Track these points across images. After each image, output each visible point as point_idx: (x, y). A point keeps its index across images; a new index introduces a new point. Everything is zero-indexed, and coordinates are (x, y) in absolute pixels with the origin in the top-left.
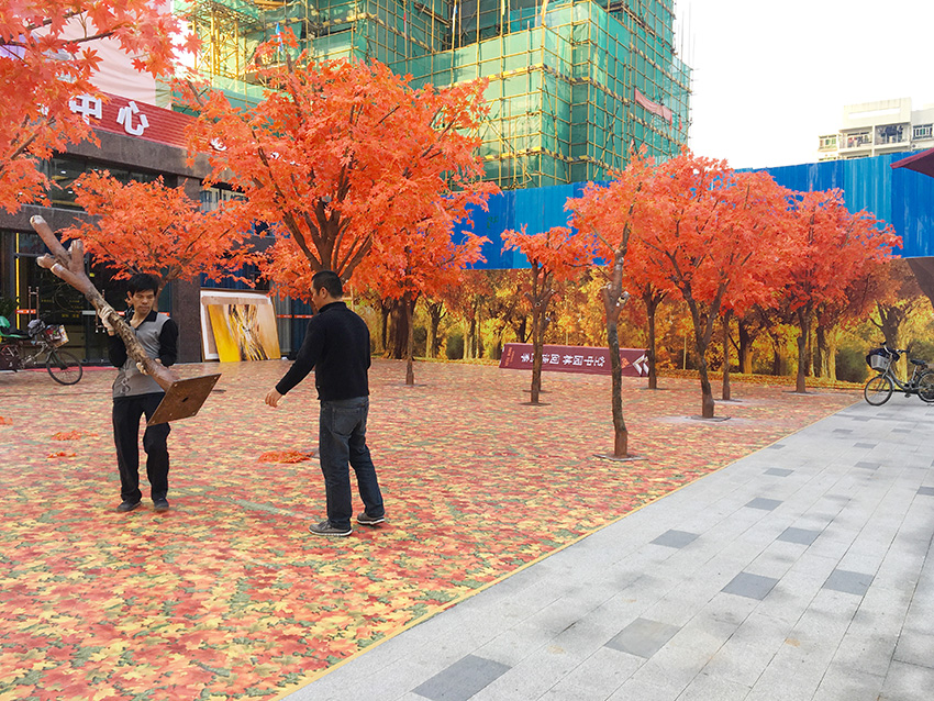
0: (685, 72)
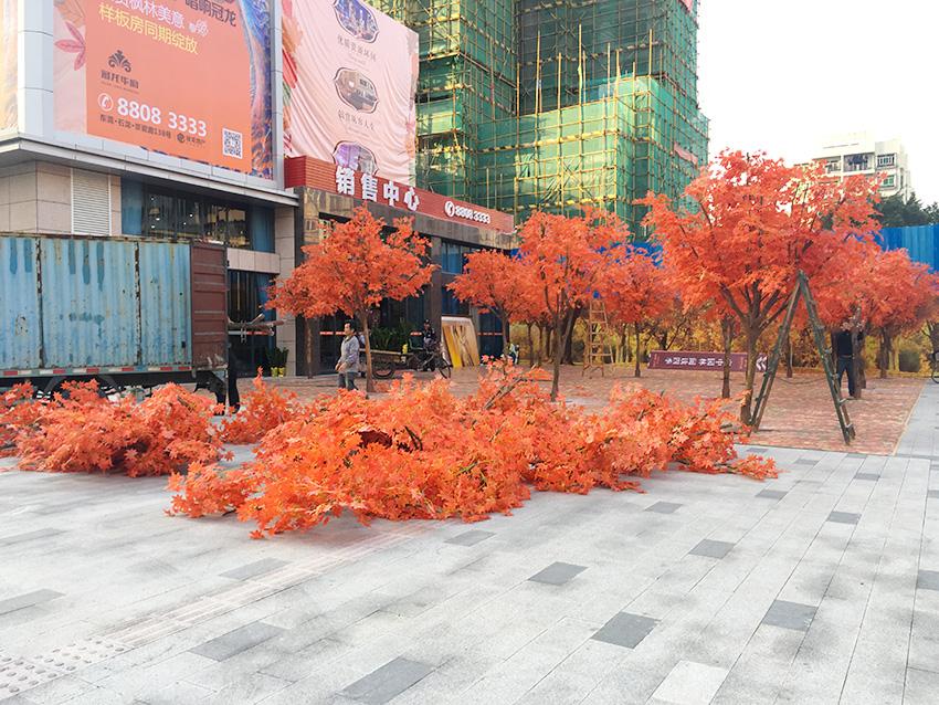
0: (705, 122)
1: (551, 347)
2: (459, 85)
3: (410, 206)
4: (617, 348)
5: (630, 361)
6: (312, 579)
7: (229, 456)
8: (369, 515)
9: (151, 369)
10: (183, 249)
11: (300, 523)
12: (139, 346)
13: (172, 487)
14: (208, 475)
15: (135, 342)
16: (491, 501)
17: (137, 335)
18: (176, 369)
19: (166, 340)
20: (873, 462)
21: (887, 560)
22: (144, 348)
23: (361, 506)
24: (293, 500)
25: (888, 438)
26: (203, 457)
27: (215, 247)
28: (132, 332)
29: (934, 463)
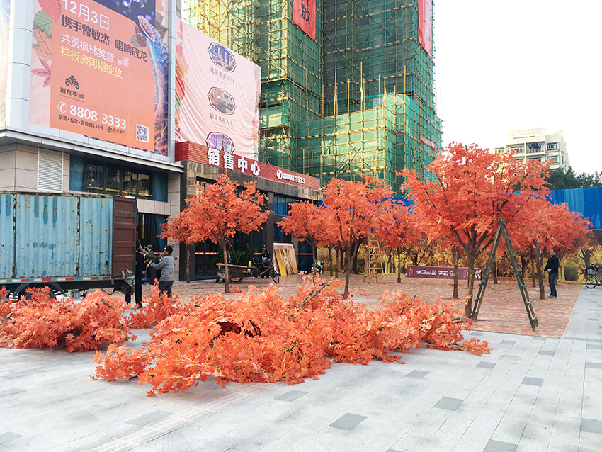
0: (439, 122)
1: (344, 263)
2: (286, 98)
3: (254, 173)
4: (386, 263)
5: (394, 272)
6: (187, 425)
7: (134, 338)
8: (225, 380)
9: (85, 279)
10: (109, 202)
11: (180, 385)
12: (78, 264)
13: (96, 360)
14: (120, 353)
15: (75, 261)
16: (305, 370)
17: (77, 256)
18: (101, 278)
19: (96, 260)
20: (550, 342)
21: (561, 412)
22: (80, 265)
23: (220, 375)
24: (175, 370)
25: (558, 327)
26: (117, 339)
27: (129, 200)
28: (74, 254)
29: (589, 343)
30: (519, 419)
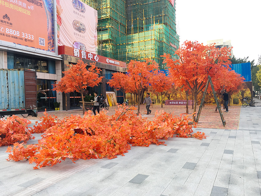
0: (178, 37)
1: (137, 100)
2: (110, 26)
3: (96, 60)
4: (156, 99)
5: (160, 103)
7: (34, 138)
8: (75, 159)
9: (12, 110)
10: (21, 73)
11: (51, 163)
12: (8, 103)
13: (8, 151)
14: (20, 147)
15: (7, 102)
16: (118, 151)
17: (7, 99)
18: (20, 110)
19: (17, 101)
20: (233, 132)
21: (246, 168)
22: (10, 103)
23: (72, 157)
24: (48, 155)
25: (235, 124)
26: (23, 139)
27: (32, 72)
28: (6, 98)
29: (250, 132)
30: (226, 173)
